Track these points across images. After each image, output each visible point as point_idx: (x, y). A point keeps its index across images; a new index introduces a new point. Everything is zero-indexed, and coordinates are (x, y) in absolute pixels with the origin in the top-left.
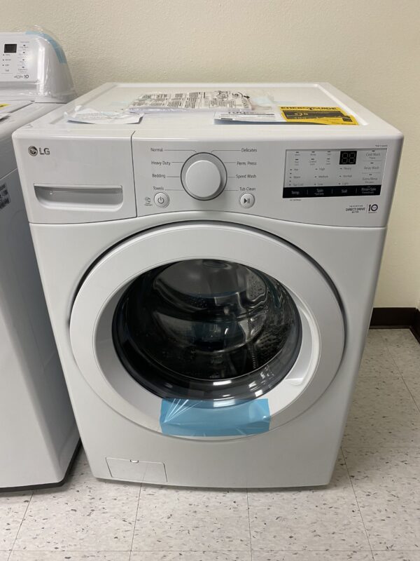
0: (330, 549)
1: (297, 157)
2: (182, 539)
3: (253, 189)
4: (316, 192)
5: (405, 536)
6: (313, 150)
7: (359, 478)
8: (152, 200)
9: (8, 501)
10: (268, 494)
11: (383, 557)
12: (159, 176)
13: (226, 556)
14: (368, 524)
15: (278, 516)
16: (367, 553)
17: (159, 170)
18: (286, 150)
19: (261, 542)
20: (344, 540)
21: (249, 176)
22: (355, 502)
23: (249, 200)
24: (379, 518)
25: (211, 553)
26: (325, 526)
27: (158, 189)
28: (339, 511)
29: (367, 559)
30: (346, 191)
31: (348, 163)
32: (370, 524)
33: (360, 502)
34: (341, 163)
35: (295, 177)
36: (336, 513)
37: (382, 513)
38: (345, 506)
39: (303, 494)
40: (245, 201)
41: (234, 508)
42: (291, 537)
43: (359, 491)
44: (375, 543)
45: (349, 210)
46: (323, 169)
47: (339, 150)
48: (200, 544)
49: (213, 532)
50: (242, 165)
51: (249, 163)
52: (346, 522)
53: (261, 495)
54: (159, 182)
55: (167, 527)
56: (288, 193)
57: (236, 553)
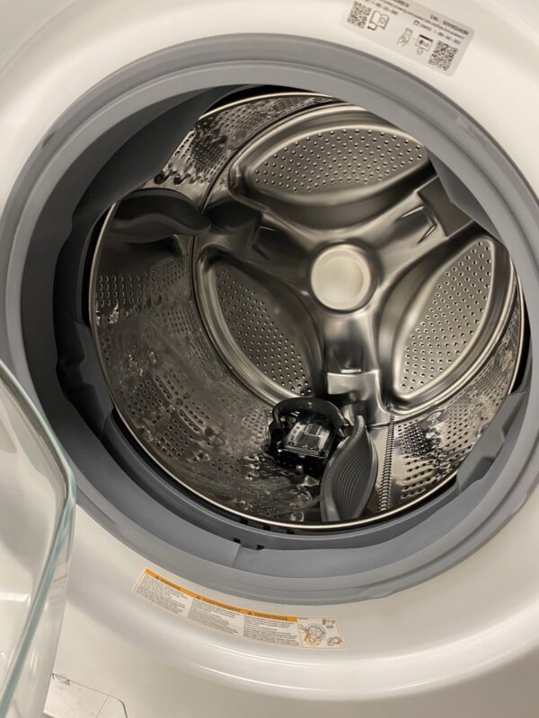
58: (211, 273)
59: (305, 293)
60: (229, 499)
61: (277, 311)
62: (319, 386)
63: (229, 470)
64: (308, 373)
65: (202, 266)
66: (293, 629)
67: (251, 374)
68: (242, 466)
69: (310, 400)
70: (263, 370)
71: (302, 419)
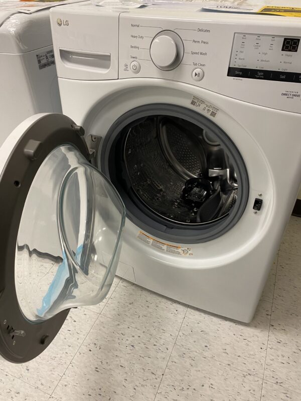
0: (231, 365)
1: (244, 40)
2: (133, 319)
3: (203, 65)
4: (257, 74)
5: (296, 381)
6: (258, 35)
7: (278, 328)
8: (129, 66)
9: (43, 261)
10: (202, 314)
11: (271, 387)
12: (135, 47)
13: (156, 340)
14: (268, 361)
15: (202, 330)
16: (259, 379)
17: (135, 42)
18: (235, 33)
19: (184, 341)
20: (245, 364)
21: (201, 54)
22: (266, 343)
23: (199, 74)
24: (280, 360)
25: (148, 335)
26: (235, 349)
27: (134, 58)
28: (250, 344)
29: (257, 383)
30: (284, 77)
31: (290, 51)
32: (272, 362)
33: (270, 345)
34: (283, 50)
35: (240, 59)
36: (247, 345)
37: (284, 358)
38: (257, 342)
39: (228, 323)
40: (196, 74)
41: (175, 314)
42: (206, 346)
43: (272, 337)
44: (268, 375)
45: (284, 94)
46: (266, 54)
47: (282, 36)
48: (143, 327)
49: (154, 322)
50: (197, 44)
51: (202, 42)
52: (252, 353)
53: (197, 313)
54: (135, 52)
55: (127, 309)
56: (233, 72)
57: (164, 341)
58: (164, 127)
59: (201, 137)
60: (166, 214)
61: (189, 143)
62: (205, 174)
63: (167, 205)
64: (201, 168)
65: (161, 125)
66: (180, 250)
67: (179, 168)
68: (172, 203)
69: (201, 179)
70: (183, 166)
71: (197, 186)
